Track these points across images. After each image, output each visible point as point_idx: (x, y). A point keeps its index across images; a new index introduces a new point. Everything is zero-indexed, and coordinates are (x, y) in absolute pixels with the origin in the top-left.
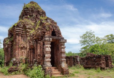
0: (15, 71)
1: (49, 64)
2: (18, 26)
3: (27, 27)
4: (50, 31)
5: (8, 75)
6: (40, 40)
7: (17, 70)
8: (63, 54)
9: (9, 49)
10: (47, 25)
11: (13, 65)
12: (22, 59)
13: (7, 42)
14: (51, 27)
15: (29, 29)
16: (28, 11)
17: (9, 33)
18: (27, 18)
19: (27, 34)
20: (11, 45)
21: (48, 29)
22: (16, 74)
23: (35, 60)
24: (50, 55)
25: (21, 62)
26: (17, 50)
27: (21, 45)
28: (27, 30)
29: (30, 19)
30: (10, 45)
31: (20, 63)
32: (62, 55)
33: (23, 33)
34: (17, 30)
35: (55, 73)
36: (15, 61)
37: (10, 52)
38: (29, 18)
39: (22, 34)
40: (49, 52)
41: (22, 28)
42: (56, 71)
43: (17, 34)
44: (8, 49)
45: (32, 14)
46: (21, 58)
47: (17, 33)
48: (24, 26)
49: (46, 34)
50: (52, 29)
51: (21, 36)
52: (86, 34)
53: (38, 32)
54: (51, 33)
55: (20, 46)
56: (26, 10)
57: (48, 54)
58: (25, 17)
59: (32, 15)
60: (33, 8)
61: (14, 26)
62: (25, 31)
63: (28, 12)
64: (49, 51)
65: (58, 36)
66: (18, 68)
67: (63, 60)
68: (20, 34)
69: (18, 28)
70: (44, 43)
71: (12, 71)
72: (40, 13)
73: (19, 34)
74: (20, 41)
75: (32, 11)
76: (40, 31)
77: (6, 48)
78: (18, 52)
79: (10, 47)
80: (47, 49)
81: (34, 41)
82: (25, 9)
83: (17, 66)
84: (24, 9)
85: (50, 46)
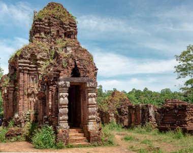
0: (17, 135)
1: (64, 125)
2: (21, 57)
3: (39, 56)
4: (69, 68)
5: (5, 142)
6: (52, 85)
7: (20, 134)
8: (91, 107)
9: (11, 96)
10: (64, 58)
11: (15, 125)
12: (29, 115)
13: (6, 82)
14: (71, 61)
15: (41, 59)
16: (42, 25)
17: (10, 65)
18: (39, 38)
19: (39, 69)
20: (14, 89)
21: (65, 66)
22: (17, 140)
23: (46, 117)
24: (67, 110)
25: (28, 119)
26: (20, 99)
27: (28, 89)
28: (38, 62)
29: (44, 40)
30: (12, 89)
31: (25, 121)
32: (90, 109)
33: (31, 67)
34: (20, 64)
35: (76, 140)
36: (18, 118)
37: (12, 101)
38: (43, 38)
39: (29, 70)
40: (65, 105)
41: (29, 59)
42: (79, 136)
43: (20, 71)
44: (8, 96)
45: (50, 29)
46: (28, 113)
47: (20, 69)
48: (33, 55)
49: (61, 74)
50: (71, 65)
51: (28, 74)
52: (189, 52)
53: (49, 70)
54: (70, 72)
55: (26, 91)
56: (37, 24)
57: (62, 108)
58: (36, 37)
59: (49, 31)
60: (52, 19)
61: (16, 56)
62: (35, 64)
63: (42, 28)
64: (64, 103)
65: (84, 77)
66: (23, 130)
67: (90, 117)
68: (26, 69)
69: (22, 60)
70: (57, 89)
71: (12, 135)
72: (65, 26)
73: (24, 70)
74: (26, 83)
75: (50, 24)
76: (51, 69)
77: (5, 94)
78: (22, 102)
79: (12, 92)
80: (62, 99)
81: (45, 84)
82: (37, 21)
83: (21, 127)
84: (34, 21)
85: (67, 94)
